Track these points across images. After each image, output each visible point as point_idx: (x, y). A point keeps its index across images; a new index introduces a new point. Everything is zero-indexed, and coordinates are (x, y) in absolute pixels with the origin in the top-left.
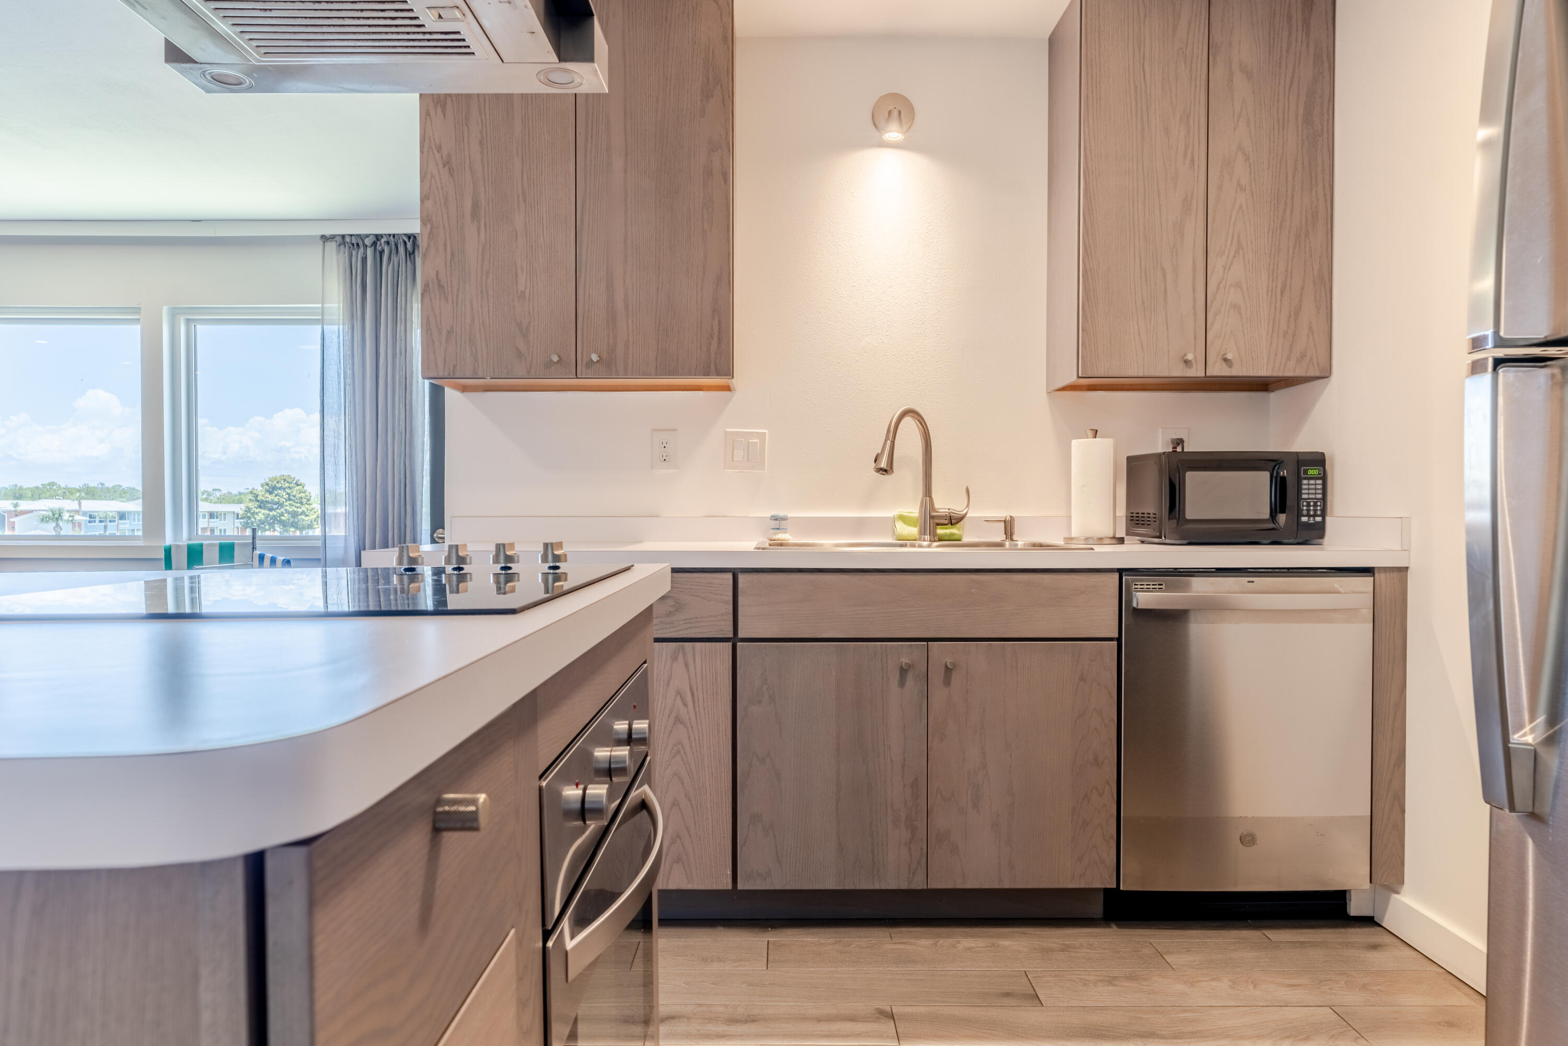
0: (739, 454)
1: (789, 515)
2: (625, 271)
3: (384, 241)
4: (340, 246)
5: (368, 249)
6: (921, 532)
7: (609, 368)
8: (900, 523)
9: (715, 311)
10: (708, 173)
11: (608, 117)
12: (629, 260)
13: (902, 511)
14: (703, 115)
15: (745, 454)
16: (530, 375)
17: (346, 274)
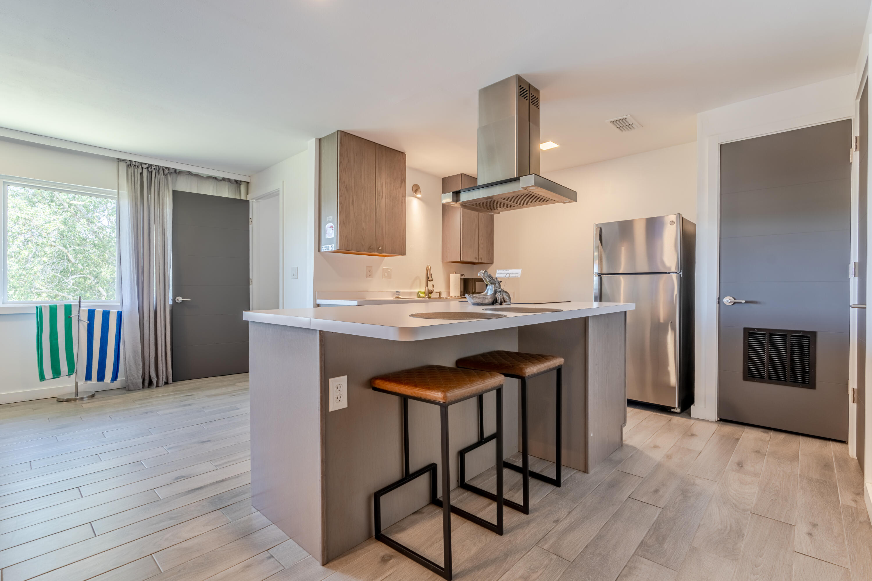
2: (385, 225)
3: (153, 168)
4: (128, 165)
5: (144, 170)
6: (426, 296)
7: (382, 251)
8: (419, 293)
9: (403, 238)
10: (402, 202)
11: (382, 183)
12: (386, 222)
13: (419, 290)
14: (401, 187)
15: (387, 274)
16: (364, 251)
17: (132, 179)
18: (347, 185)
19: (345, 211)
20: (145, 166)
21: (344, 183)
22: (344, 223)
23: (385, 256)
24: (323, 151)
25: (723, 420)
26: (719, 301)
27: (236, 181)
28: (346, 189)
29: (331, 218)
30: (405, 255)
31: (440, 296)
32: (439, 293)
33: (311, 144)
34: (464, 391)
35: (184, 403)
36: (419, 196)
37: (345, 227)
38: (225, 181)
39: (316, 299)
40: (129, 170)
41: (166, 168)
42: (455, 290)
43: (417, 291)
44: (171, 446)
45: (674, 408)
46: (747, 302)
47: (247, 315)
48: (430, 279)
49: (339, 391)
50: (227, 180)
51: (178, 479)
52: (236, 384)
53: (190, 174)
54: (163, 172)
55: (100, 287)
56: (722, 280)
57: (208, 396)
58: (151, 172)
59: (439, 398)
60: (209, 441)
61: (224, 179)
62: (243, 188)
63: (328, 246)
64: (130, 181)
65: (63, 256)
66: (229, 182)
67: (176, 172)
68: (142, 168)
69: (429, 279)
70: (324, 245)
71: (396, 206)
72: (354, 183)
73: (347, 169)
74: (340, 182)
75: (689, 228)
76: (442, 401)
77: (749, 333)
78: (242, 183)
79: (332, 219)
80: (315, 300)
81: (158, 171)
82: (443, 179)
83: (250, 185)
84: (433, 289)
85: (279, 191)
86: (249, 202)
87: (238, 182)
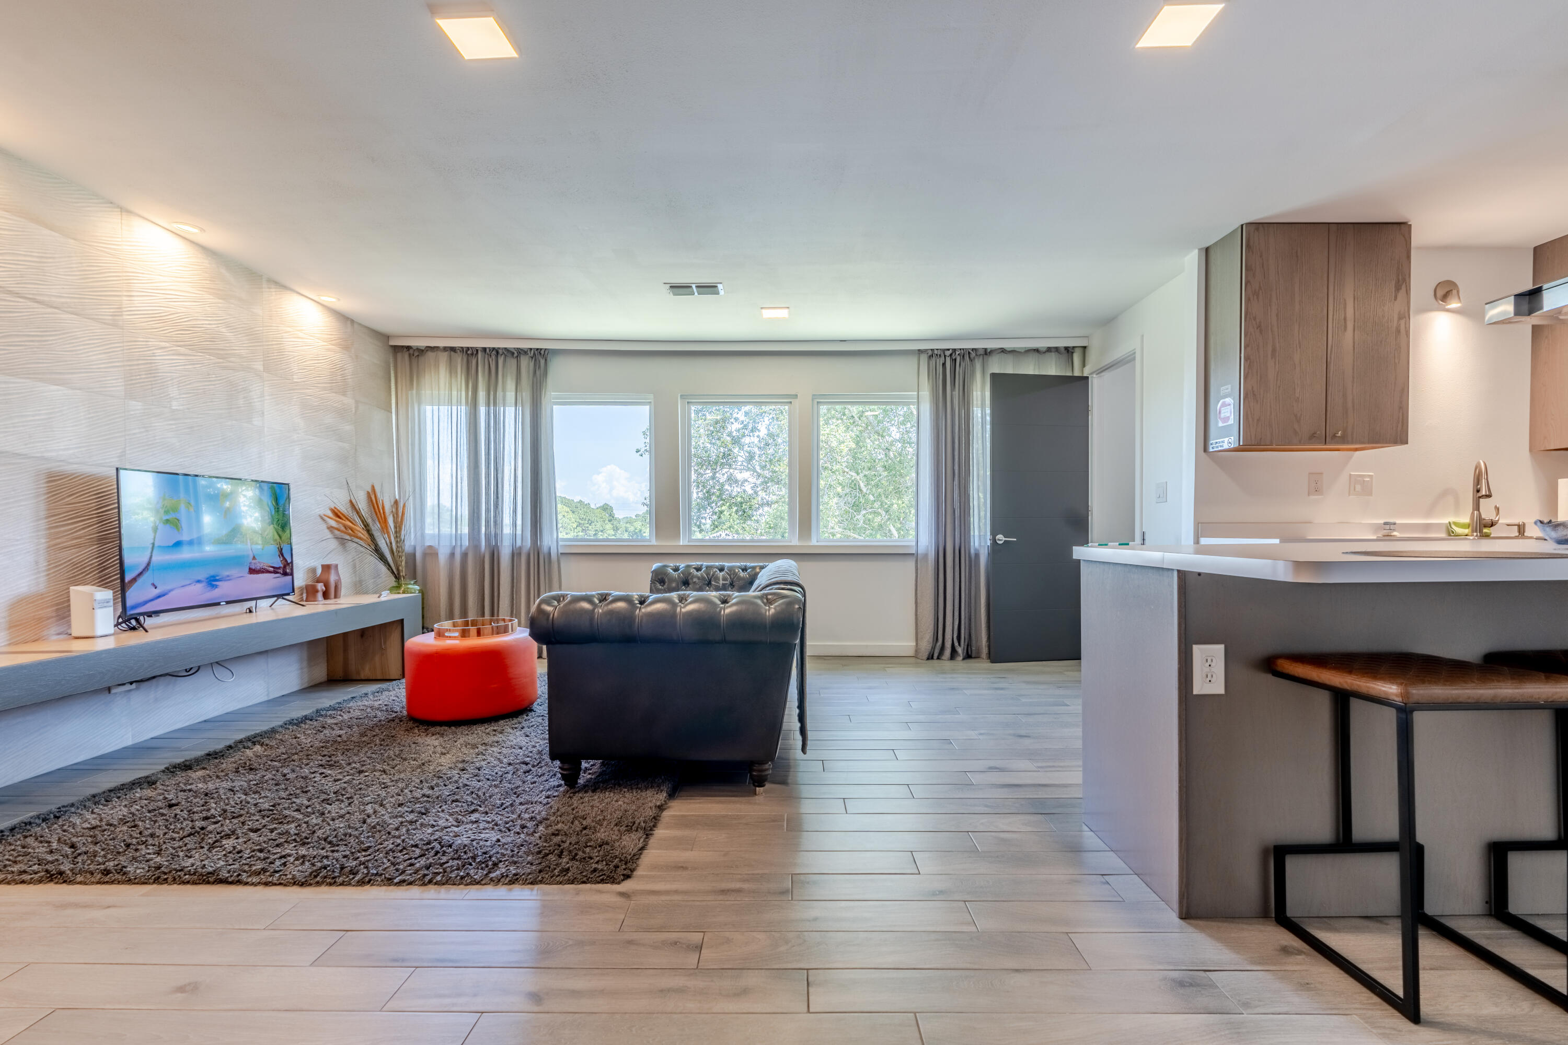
0: (1358, 487)
1: (1398, 522)
2: (1353, 386)
3: (957, 353)
4: (930, 356)
5: (947, 358)
6: (1473, 532)
7: (1344, 440)
8: (1453, 526)
9: (1400, 408)
10: (1398, 331)
11: (1345, 300)
12: (1355, 380)
13: (1452, 519)
14: (1395, 299)
15: (1361, 487)
16: (1300, 443)
17: (932, 374)
18: (1260, 322)
19: (1257, 372)
20: (948, 353)
21: (1255, 319)
22: (1254, 395)
23: (1356, 450)
24: (1213, 269)
27: (1067, 349)
28: (1258, 330)
29: (1227, 389)
30: (1407, 443)
31: (1519, 532)
32: (1519, 526)
33: (1191, 261)
34: (1456, 692)
35: (996, 686)
36: (1454, 305)
37: (1257, 402)
38: (1051, 352)
39: (1198, 538)
40: (931, 363)
41: (973, 350)
43: (1447, 522)
44: (982, 732)
47: (1079, 552)
48: (1483, 492)
49: (1210, 665)
50: (1053, 350)
51: (992, 769)
52: (1066, 673)
53: (1002, 351)
54: (969, 357)
55: (891, 525)
57: (1028, 683)
58: (955, 360)
59: (1392, 694)
60: (1029, 737)
61: (1049, 350)
62: (1077, 358)
63: (1222, 440)
64: (931, 377)
65: (855, 485)
66: (1056, 353)
67: (987, 353)
68: (945, 356)
69: (1480, 493)
70: (1213, 440)
71: (1381, 342)
72: (1277, 315)
73: (1261, 294)
74: (1245, 320)
76: (1398, 700)
78: (1076, 350)
79: (1230, 390)
81: (963, 356)
82: (1531, 249)
83: (1087, 350)
84: (1497, 515)
85: (1135, 353)
86: (1087, 378)
87: (1069, 351)
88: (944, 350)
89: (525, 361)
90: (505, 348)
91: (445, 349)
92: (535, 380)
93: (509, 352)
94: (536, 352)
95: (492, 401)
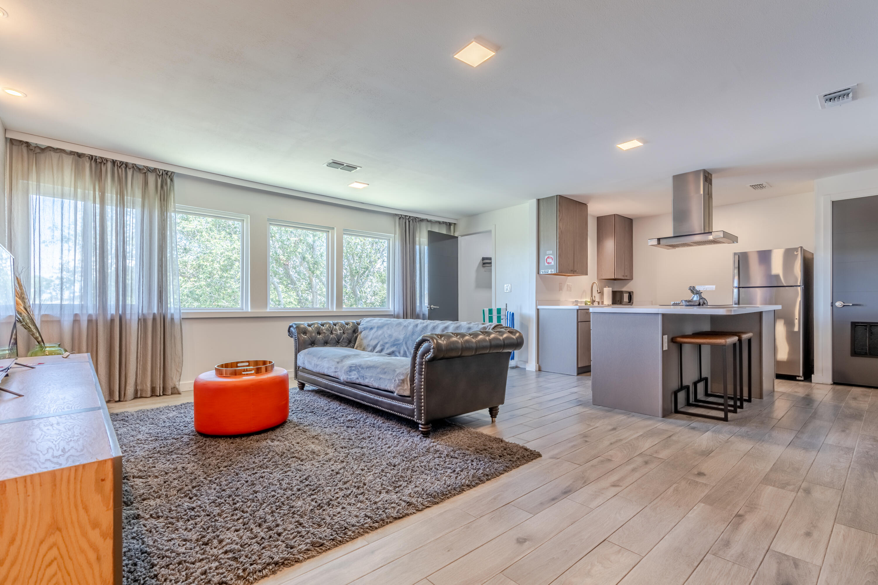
2: (578, 255)
3: (411, 218)
4: (400, 218)
6: (591, 304)
7: (577, 272)
8: (587, 302)
9: (586, 264)
10: (586, 239)
11: (577, 226)
12: (579, 253)
14: (585, 228)
15: (570, 289)
18: (562, 230)
19: (561, 248)
21: (560, 229)
22: (560, 255)
24: (542, 208)
25: (835, 383)
26: (832, 305)
28: (561, 233)
29: (550, 252)
30: (587, 274)
32: (598, 302)
37: (561, 258)
40: (400, 221)
41: (417, 218)
42: (607, 299)
43: (585, 301)
45: (799, 376)
46: (853, 305)
49: (665, 342)
53: (427, 220)
56: (834, 291)
58: (410, 221)
61: (444, 223)
62: (452, 227)
63: (547, 270)
64: (400, 227)
67: (421, 220)
68: (406, 219)
70: (543, 270)
71: (583, 242)
72: (565, 229)
73: (561, 220)
75: (809, 256)
77: (854, 325)
78: (452, 224)
80: (536, 306)
81: (413, 220)
82: (598, 218)
83: (456, 225)
84: (595, 299)
85: (491, 231)
86: (457, 237)
87: (450, 224)
88: (406, 216)
89: (151, 178)
90: (135, 164)
91: (72, 153)
92: (162, 193)
93: (136, 168)
94: (164, 172)
95: (121, 202)
